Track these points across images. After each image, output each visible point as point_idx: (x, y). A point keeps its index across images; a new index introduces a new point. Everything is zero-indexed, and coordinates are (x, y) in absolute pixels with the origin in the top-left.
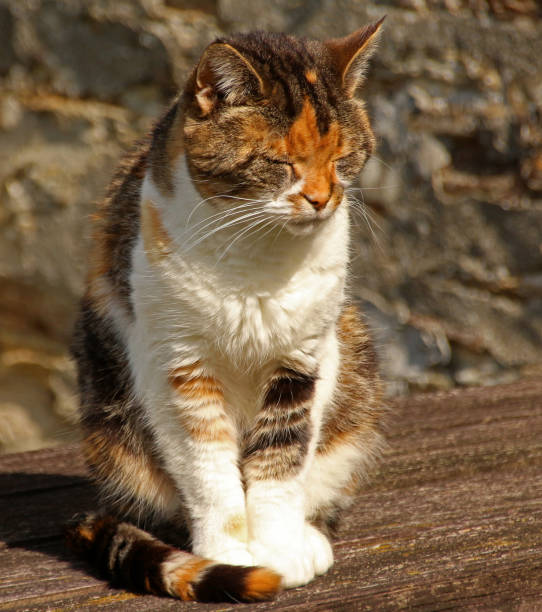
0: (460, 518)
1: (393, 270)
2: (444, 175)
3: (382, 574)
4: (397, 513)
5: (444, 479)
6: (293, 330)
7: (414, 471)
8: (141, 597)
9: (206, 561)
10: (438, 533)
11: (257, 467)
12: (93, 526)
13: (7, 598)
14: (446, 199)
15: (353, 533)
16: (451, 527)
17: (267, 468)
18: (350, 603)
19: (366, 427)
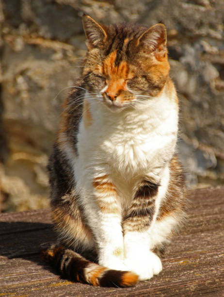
0: (219, 249)
1: (191, 124)
2: (215, 81)
3: (184, 275)
4: (191, 246)
5: (213, 229)
6: (147, 161)
7: (199, 226)
8: (74, 284)
9: (105, 268)
10: (209, 256)
11: (130, 225)
12: (54, 250)
13: (14, 282)
14: (217, 93)
15: (171, 255)
16: (215, 253)
17: (135, 225)
18: (169, 289)
19: (179, 209)
